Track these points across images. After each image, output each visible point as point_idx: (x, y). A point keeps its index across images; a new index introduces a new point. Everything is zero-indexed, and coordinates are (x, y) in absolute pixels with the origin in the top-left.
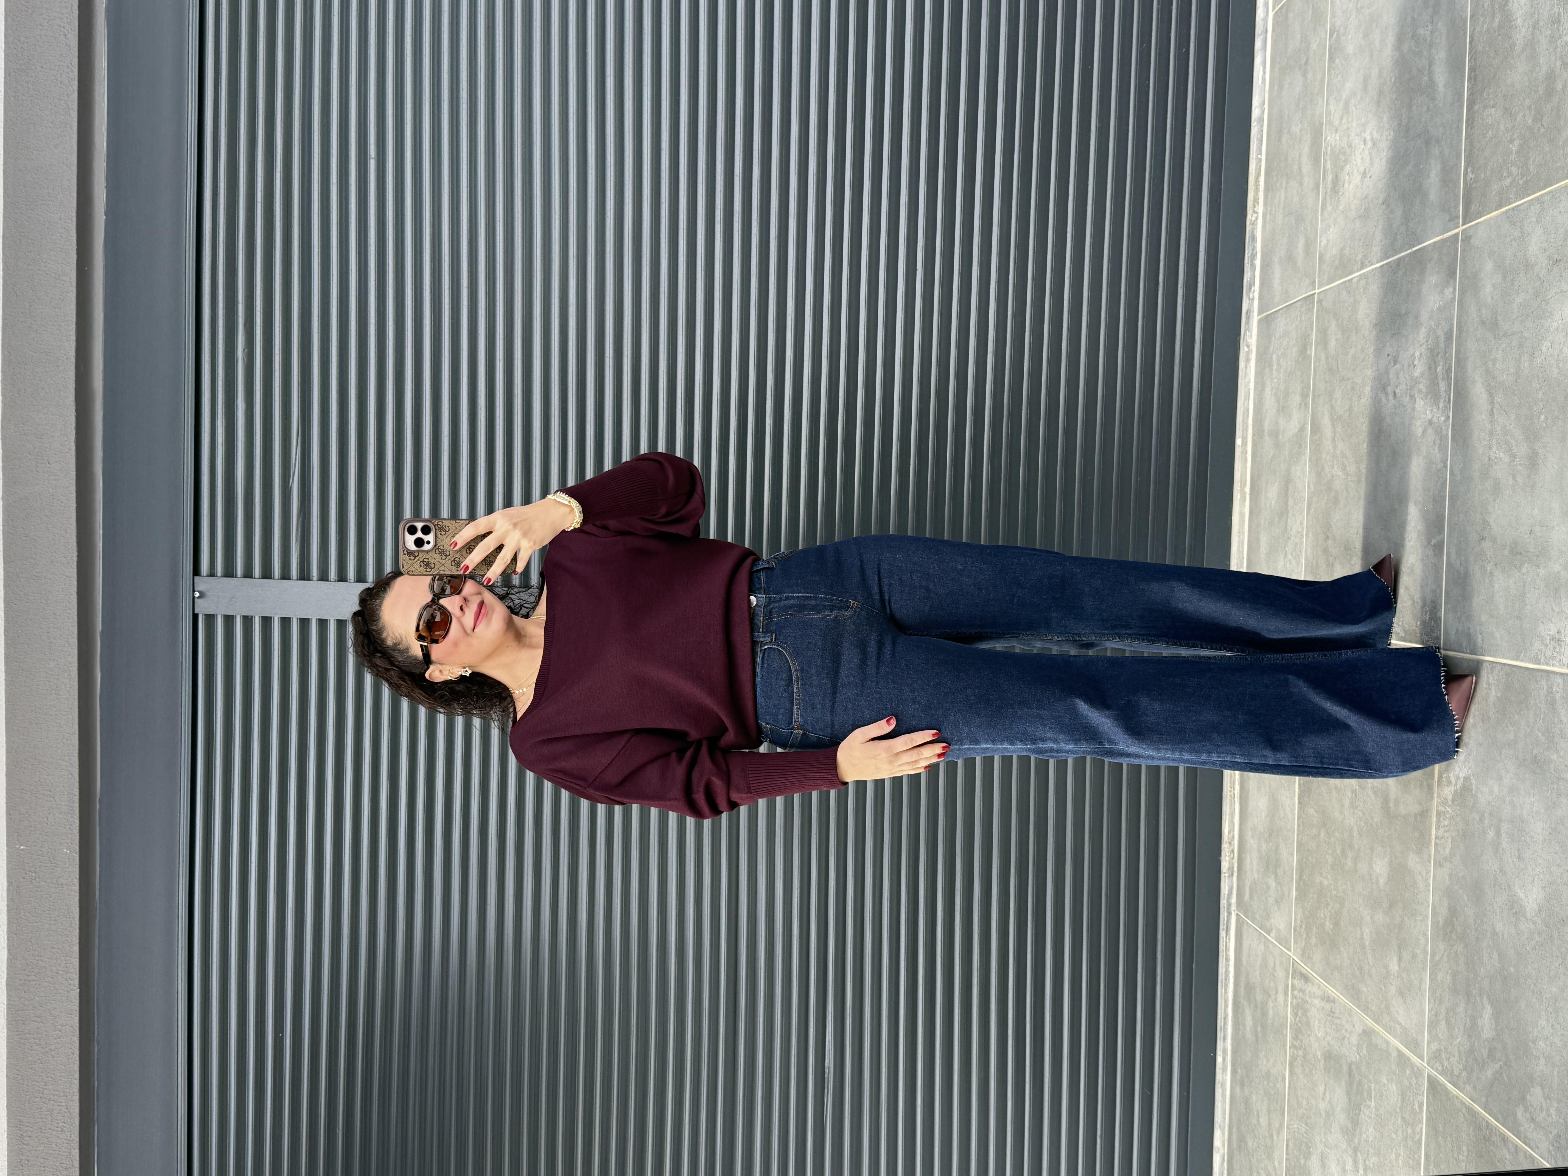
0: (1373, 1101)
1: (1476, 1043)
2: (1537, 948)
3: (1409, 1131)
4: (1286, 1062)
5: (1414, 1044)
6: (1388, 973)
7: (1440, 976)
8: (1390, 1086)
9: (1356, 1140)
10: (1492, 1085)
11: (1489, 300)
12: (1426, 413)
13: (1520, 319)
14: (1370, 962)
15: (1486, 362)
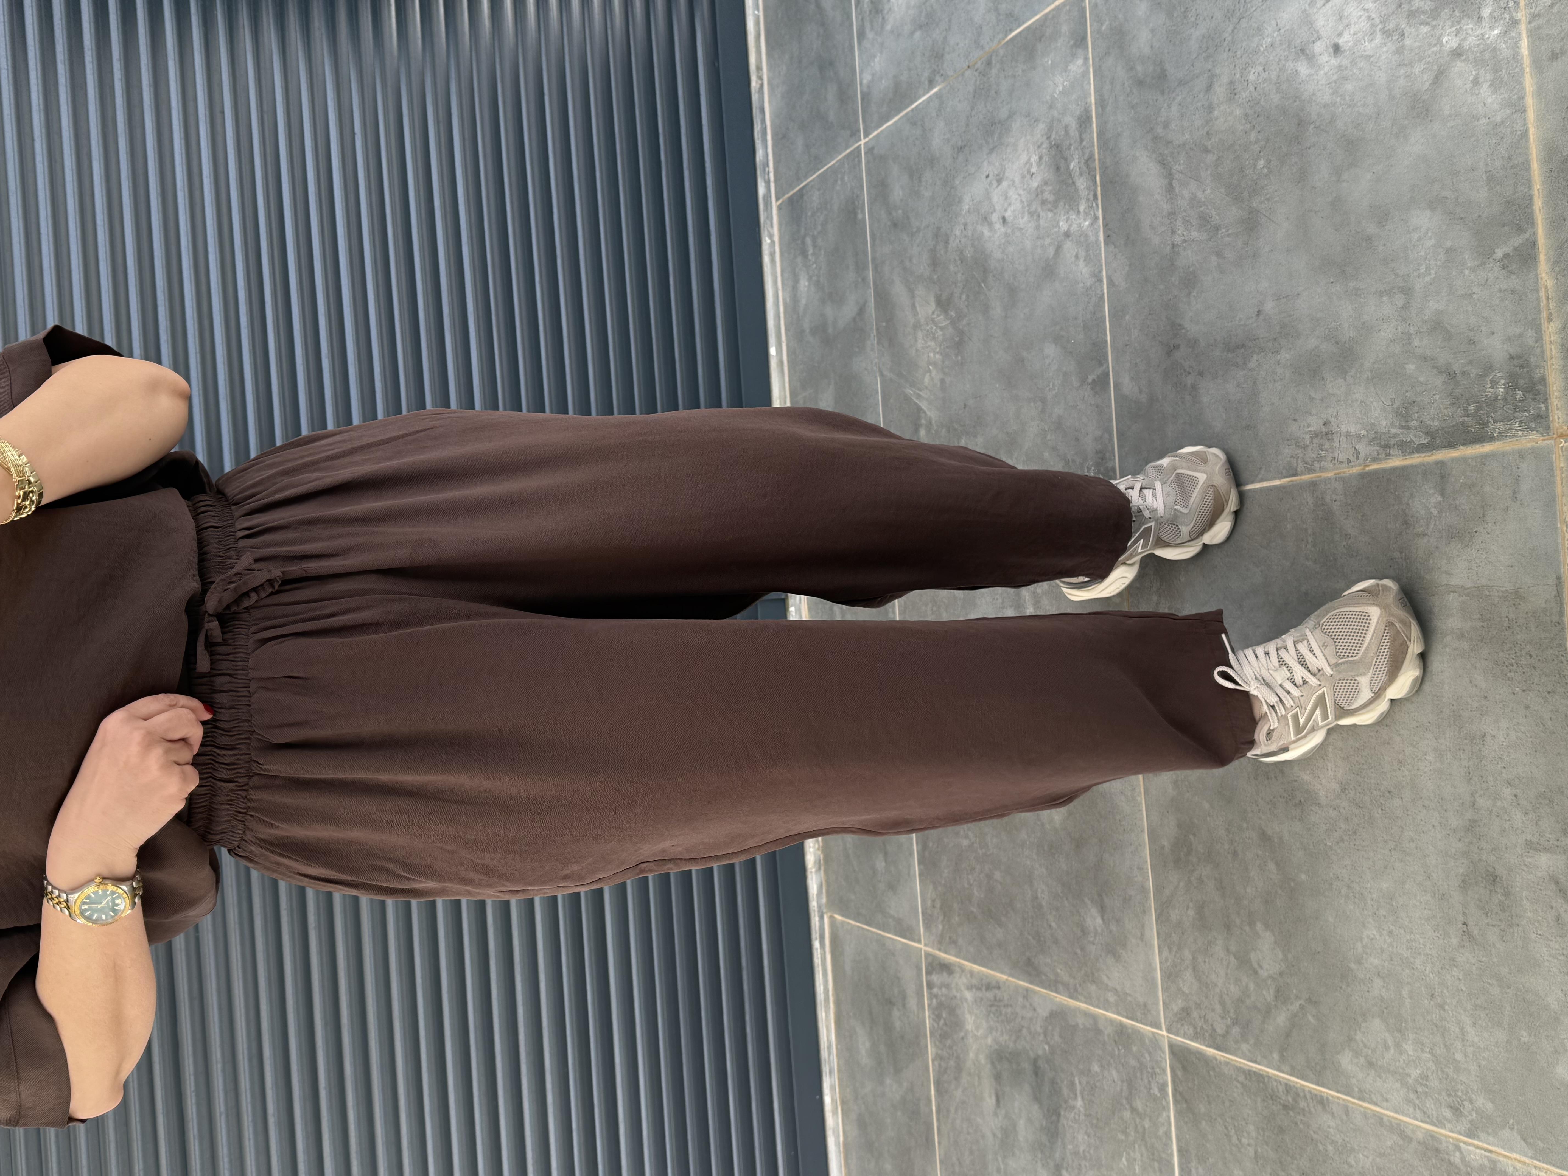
0: (1079, 1099)
1: (1252, 986)
2: (1345, 838)
3: (1147, 1124)
4: (929, 1081)
5: (1144, 1013)
6: (1084, 931)
7: (1174, 915)
8: (1106, 1073)
9: (1057, 1155)
10: (1288, 1035)
11: (1147, 51)
12: (1058, 222)
13: (1204, 55)
14: (1053, 924)
15: (1152, 129)
